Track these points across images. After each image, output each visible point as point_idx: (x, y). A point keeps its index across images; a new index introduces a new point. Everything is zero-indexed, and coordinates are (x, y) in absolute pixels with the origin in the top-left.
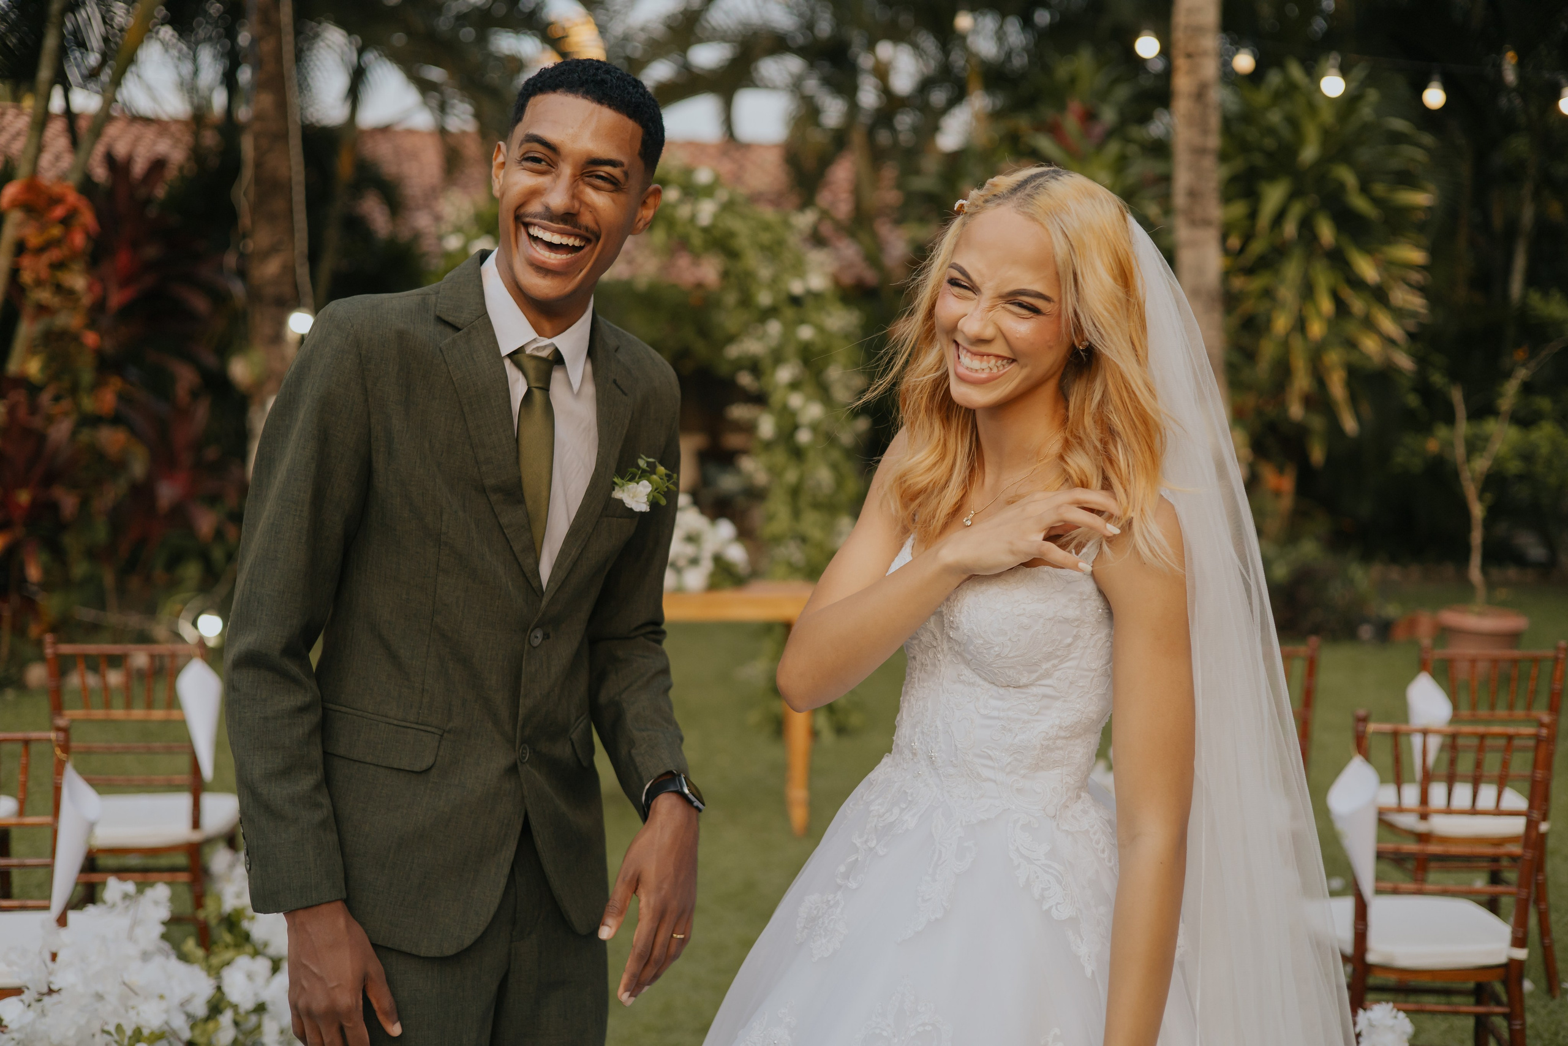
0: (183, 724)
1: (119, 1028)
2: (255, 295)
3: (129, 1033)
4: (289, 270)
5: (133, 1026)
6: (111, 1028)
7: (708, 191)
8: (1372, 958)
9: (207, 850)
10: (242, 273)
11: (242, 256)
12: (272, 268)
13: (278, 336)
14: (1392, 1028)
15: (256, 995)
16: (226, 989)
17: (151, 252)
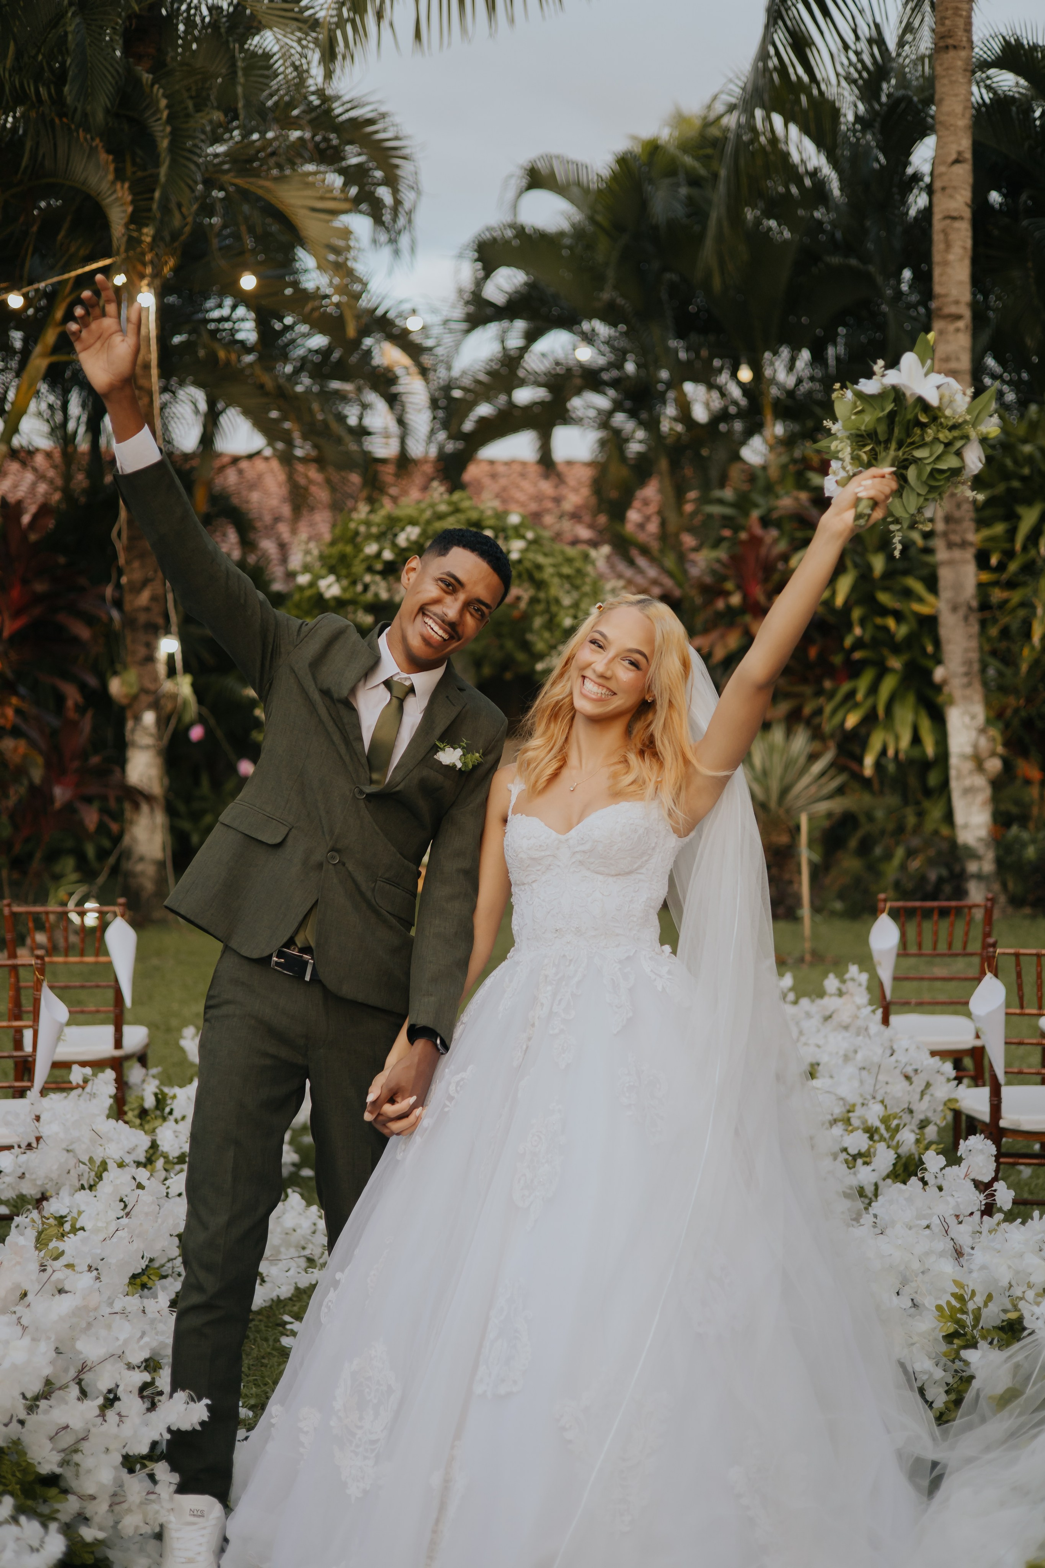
0: (110, 965)
1: (91, 1160)
2: (130, 622)
3: (98, 1163)
4: (158, 599)
5: (100, 1160)
6: (85, 1159)
7: (517, 532)
8: (1003, 1123)
9: (126, 1064)
10: (118, 604)
11: (118, 586)
12: (144, 597)
13: (150, 659)
14: (981, 1151)
15: (181, 1148)
16: (159, 1142)
17: (40, 587)
